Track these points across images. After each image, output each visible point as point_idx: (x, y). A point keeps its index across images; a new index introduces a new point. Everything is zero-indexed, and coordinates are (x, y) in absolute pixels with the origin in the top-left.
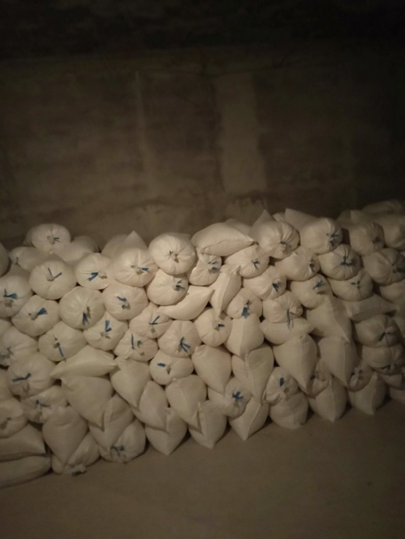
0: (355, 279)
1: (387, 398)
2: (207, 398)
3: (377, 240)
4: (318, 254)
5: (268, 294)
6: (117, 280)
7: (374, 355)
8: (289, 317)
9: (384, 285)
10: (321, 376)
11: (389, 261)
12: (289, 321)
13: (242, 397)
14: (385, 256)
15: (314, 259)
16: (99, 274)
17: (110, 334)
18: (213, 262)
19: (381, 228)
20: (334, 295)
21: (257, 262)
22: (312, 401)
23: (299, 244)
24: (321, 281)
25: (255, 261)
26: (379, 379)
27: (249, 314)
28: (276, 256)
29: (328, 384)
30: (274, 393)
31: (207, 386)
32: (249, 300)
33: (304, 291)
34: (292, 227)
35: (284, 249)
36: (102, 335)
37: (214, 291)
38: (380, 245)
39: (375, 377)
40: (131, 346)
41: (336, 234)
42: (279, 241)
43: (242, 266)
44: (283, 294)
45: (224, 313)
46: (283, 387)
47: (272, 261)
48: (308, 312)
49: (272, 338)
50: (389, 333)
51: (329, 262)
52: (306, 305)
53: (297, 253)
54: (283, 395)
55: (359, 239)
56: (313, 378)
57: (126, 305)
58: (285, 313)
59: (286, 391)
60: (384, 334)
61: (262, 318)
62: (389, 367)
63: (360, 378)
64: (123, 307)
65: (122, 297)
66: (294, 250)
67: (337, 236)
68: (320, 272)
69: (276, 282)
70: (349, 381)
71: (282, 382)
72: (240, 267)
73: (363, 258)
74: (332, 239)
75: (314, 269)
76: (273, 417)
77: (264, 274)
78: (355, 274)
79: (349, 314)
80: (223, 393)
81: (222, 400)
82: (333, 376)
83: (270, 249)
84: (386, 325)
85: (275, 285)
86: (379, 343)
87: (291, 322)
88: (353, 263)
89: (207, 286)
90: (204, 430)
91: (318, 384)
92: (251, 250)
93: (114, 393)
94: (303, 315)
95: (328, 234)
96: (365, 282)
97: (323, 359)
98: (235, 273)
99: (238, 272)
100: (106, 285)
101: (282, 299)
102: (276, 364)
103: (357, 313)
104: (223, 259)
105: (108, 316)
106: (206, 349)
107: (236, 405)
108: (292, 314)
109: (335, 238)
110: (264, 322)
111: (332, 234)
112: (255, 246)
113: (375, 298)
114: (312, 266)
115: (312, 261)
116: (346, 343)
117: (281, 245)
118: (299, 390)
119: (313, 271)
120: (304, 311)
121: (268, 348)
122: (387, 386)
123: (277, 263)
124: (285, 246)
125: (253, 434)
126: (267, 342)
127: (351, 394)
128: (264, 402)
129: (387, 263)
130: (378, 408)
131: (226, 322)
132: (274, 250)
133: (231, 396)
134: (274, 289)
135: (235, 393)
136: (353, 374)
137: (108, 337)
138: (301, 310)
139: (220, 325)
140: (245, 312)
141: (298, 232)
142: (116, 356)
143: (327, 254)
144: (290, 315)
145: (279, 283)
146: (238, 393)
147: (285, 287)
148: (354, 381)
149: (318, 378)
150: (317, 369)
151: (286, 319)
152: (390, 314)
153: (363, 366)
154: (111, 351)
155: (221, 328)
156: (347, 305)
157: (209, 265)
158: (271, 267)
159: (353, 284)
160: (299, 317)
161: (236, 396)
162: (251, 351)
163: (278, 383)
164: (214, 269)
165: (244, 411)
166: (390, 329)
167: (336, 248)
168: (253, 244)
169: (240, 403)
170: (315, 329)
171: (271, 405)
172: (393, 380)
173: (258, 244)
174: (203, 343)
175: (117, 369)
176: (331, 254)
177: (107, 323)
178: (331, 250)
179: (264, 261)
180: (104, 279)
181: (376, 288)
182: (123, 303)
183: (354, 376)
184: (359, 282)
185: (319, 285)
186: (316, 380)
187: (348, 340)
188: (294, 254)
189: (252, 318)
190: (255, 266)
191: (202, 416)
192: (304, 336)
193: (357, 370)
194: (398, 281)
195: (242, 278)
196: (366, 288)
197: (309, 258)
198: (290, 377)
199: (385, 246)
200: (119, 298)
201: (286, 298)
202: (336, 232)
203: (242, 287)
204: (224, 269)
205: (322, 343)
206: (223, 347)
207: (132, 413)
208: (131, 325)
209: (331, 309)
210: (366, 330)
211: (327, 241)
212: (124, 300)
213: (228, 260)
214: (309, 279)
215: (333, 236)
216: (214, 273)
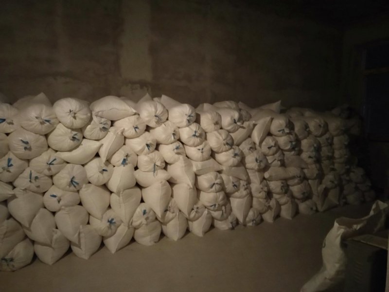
0: (200, 147)
1: (212, 226)
2: (88, 223)
3: (216, 123)
4: (179, 128)
5: (142, 150)
6: (22, 127)
7: (207, 198)
8: (155, 168)
9: (218, 153)
10: (172, 210)
11: (222, 137)
12: (154, 171)
13: (115, 223)
14: (220, 134)
15: (177, 130)
16: (6, 120)
17: (12, 169)
18: (104, 123)
19: (220, 116)
20: (187, 156)
21: (137, 128)
22: (164, 227)
23: (167, 119)
24: (179, 146)
25: (135, 126)
26: (209, 213)
27: (127, 164)
28: (151, 125)
29: (176, 215)
30: (138, 219)
31: (89, 214)
32: (128, 154)
33: (168, 152)
34: (164, 107)
35: (156, 120)
36: (4, 169)
37: (102, 145)
38: (218, 126)
39: (206, 212)
40: (29, 180)
41: (192, 115)
42: (154, 115)
43: (126, 129)
44: (152, 152)
45: (108, 161)
46: (145, 216)
47: (148, 129)
48: (169, 166)
49: (142, 182)
50: (217, 184)
51: (186, 133)
52: (167, 161)
53: (165, 125)
54: (144, 222)
55: (206, 121)
56: (166, 211)
57: (28, 147)
58: (153, 165)
59: (147, 219)
60: (214, 184)
61: (136, 168)
62: (215, 205)
63: (196, 212)
64: (26, 148)
65: (25, 140)
66: (163, 123)
67: (192, 116)
68: (179, 140)
69: (148, 143)
70: (189, 214)
71: (145, 213)
72: (124, 129)
73: (207, 134)
74: (189, 118)
75: (175, 137)
76: (136, 238)
77: (141, 137)
78: (201, 143)
79: (195, 169)
80: (101, 219)
81: (99, 225)
82: (180, 211)
83: (147, 119)
84: (216, 178)
85: (148, 145)
86: (211, 190)
87: (156, 172)
88: (200, 136)
89: (98, 140)
90: (83, 246)
91: (169, 215)
92: (134, 118)
93: (10, 216)
94: (165, 168)
95: (186, 115)
96: (207, 149)
97: (175, 199)
98: (120, 133)
99: (122, 133)
100: (12, 130)
101: (152, 155)
102: (142, 201)
103: (200, 169)
104: (113, 123)
105: (11, 155)
106: (92, 187)
107: (110, 228)
108: (157, 166)
109: (191, 118)
110: (137, 171)
111: (189, 114)
112: (137, 116)
113: (212, 160)
114: (174, 134)
115: (174, 131)
116: (191, 188)
117: (155, 118)
118: (156, 219)
119: (174, 138)
120: (166, 165)
121: (138, 190)
122: (213, 219)
123: (151, 131)
124: (157, 118)
125: (120, 249)
126: (138, 185)
127: (190, 223)
128: (131, 226)
129: (221, 138)
130: (205, 233)
131: (110, 168)
132: (149, 121)
133: (107, 221)
134: (147, 148)
135: (110, 220)
136: (193, 209)
137: (9, 171)
138: (164, 164)
139: (104, 170)
140: (124, 162)
141: (168, 111)
142: (14, 187)
143: (184, 128)
144: (156, 167)
145: (151, 144)
146: (112, 219)
147: (155, 147)
148: (193, 214)
149: (170, 211)
150: (170, 205)
151: (153, 170)
152: (220, 172)
153: (199, 205)
154: (11, 183)
155: (105, 172)
156: (194, 163)
157: (101, 125)
158: (147, 133)
159: (199, 150)
160: (162, 169)
161: (111, 222)
162: (124, 190)
163: (142, 213)
164: (104, 128)
165: (115, 233)
166: (218, 181)
167: (191, 125)
168: (135, 114)
169: (113, 227)
170: (172, 178)
171: (135, 229)
172: (216, 214)
173: (139, 115)
174: (89, 183)
175: (14, 197)
176: (187, 129)
177: (9, 160)
178: (188, 126)
179: (142, 127)
180: (11, 125)
181: (213, 154)
182: (25, 145)
183: (193, 211)
184: (202, 149)
185: (177, 148)
186: (168, 212)
187: (192, 187)
188: (163, 125)
189: (129, 167)
190: (135, 130)
191: (82, 235)
192: (164, 181)
193: (195, 207)
194: (226, 151)
195: (125, 138)
196: (207, 154)
197: (173, 129)
198: (151, 209)
199: (221, 128)
200: (22, 140)
201: (155, 155)
202: (192, 113)
203: (124, 144)
204: (112, 129)
205: (175, 188)
206: (105, 186)
207: (24, 232)
208: (30, 164)
209: (184, 165)
210: (204, 181)
211: (185, 119)
212: (27, 143)
213: (116, 124)
214: (172, 143)
215: (189, 116)
216: (104, 131)
